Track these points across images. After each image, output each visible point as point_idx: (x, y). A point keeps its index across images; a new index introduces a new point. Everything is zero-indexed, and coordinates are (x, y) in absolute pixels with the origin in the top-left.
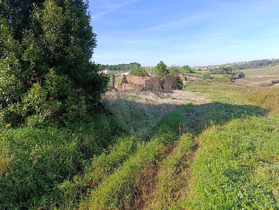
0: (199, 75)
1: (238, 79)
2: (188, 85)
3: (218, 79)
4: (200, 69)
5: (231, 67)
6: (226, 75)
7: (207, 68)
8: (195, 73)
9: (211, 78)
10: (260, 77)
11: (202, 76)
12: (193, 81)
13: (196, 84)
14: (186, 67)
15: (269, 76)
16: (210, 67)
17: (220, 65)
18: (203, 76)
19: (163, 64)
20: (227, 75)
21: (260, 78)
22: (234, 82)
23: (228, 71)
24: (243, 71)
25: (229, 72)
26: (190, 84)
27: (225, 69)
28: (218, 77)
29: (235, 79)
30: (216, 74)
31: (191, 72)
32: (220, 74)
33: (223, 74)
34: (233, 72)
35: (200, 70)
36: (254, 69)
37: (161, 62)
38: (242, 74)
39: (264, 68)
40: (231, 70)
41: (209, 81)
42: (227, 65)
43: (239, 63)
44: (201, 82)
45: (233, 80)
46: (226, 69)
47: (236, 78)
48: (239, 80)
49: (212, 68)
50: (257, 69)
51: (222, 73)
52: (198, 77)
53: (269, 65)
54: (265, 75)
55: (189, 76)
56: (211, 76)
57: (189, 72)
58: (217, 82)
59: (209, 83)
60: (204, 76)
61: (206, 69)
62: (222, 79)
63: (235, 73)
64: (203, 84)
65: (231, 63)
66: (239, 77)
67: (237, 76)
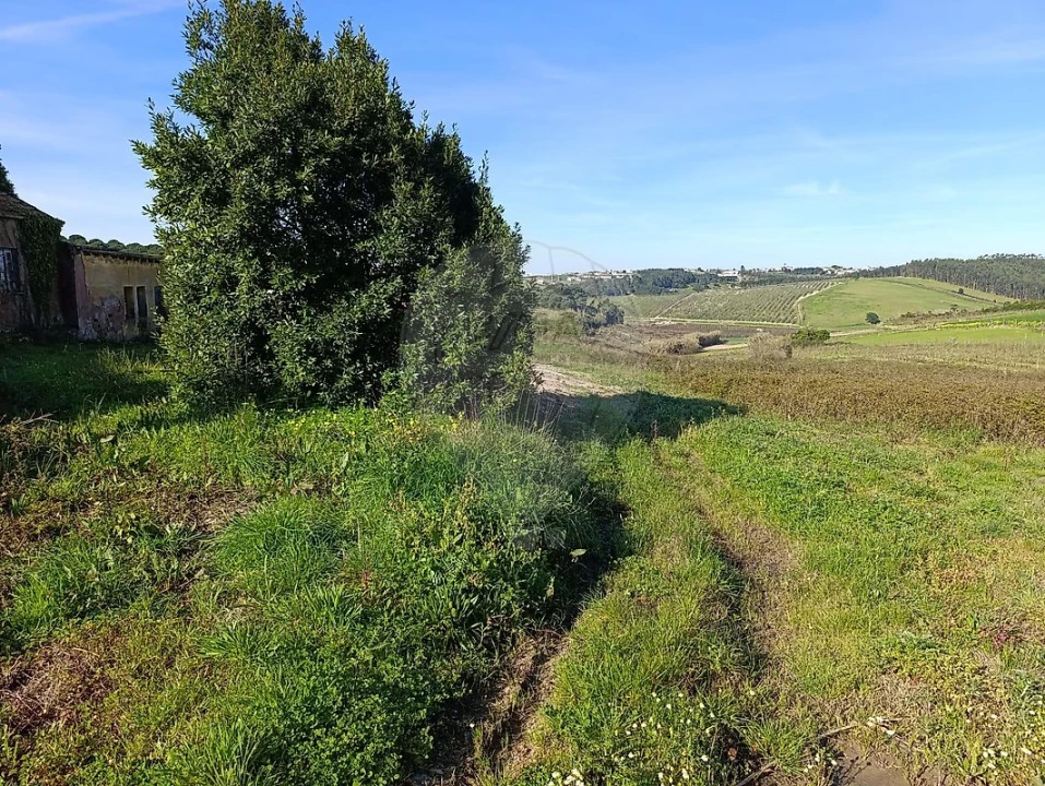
1: (605, 325)
5: (581, 284)
6: (569, 310)
10: (667, 323)
15: (689, 321)
17: (545, 277)
20: (572, 311)
21: (666, 327)
22: (593, 334)
23: (573, 299)
24: (620, 301)
25: (578, 304)
27: (565, 294)
29: (596, 326)
32: (552, 307)
33: (559, 306)
34: (588, 302)
36: (649, 297)
38: (616, 310)
39: (675, 297)
40: (583, 294)
42: (569, 279)
43: (605, 274)
45: (592, 330)
46: (567, 292)
47: (599, 325)
48: (609, 329)
50: (657, 298)
51: (557, 305)
53: (690, 287)
54: (678, 316)
62: (558, 323)
63: (595, 305)
65: (581, 273)
66: (605, 322)
67: (600, 317)
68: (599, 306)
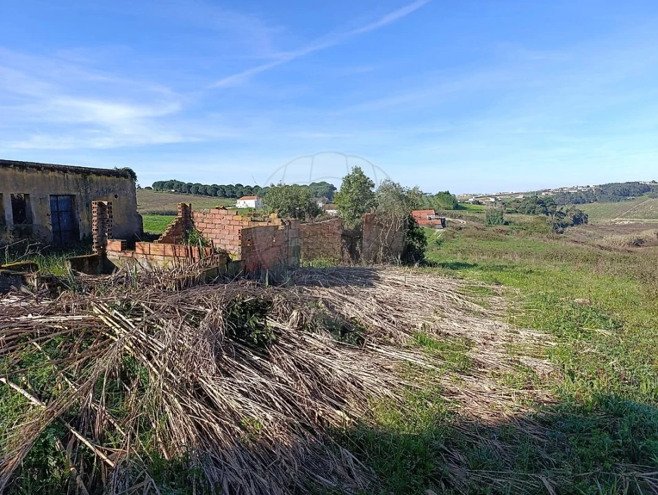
0: (476, 215)
1: (572, 225)
2: (448, 240)
3: (522, 227)
4: (477, 199)
5: (552, 197)
6: (542, 215)
7: (496, 199)
8: (465, 209)
9: (506, 223)
10: (626, 223)
11: (484, 216)
12: (461, 229)
13: (469, 237)
14: (445, 196)
15: (646, 221)
16: (502, 197)
17: (525, 193)
18: (485, 218)
19: (361, 175)
20: (545, 215)
21: (625, 226)
22: (562, 232)
23: (546, 207)
24: (584, 208)
25: (549, 210)
26: (454, 238)
27: (539, 203)
28: (522, 221)
29: (564, 226)
30: (517, 212)
31: (457, 207)
32: (528, 213)
33: (534, 212)
34: (558, 209)
35: (479, 203)
36: (609, 204)
37: (357, 170)
38: (581, 214)
39: (632, 203)
40: (554, 205)
41: (502, 231)
42: (543, 194)
43: (572, 189)
44: (480, 232)
45: (561, 229)
46: (541, 202)
47: (567, 225)
48: (575, 228)
49: (507, 199)
50: (617, 204)
51: (532, 211)
52: (473, 219)
53: (646, 195)
54: (635, 217)
55: (452, 217)
56: (506, 217)
57: (452, 207)
58: (522, 232)
59: (501, 235)
60: (488, 217)
61: (493, 200)
62: (533, 225)
63: (564, 211)
64: (488, 238)
65: (553, 188)
66: (573, 223)
67: (568, 219)
68: (567, 211)
